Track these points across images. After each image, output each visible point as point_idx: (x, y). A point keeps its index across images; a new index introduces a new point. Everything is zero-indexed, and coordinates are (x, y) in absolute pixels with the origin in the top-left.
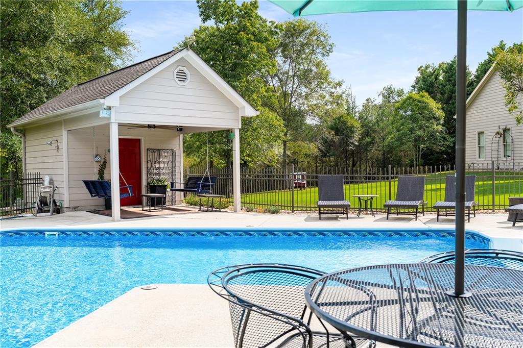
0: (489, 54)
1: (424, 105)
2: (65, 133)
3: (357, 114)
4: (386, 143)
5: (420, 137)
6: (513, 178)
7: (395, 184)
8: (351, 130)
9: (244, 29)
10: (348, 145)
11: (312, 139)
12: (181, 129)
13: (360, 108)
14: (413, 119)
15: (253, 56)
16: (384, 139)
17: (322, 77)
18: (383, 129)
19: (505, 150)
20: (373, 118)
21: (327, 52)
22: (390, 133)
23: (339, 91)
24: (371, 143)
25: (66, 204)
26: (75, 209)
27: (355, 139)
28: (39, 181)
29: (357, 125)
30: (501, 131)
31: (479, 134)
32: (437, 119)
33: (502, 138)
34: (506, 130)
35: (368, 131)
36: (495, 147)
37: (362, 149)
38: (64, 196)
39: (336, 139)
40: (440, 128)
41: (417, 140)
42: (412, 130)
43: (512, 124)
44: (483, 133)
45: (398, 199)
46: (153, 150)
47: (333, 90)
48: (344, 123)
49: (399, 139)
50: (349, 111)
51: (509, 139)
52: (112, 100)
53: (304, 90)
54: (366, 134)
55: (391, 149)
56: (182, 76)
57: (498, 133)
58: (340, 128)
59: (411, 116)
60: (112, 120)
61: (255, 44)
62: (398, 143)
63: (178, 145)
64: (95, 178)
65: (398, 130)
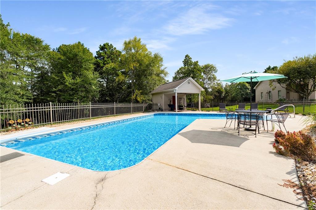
0: (265, 70)
1: (244, 85)
2: (163, 95)
3: (224, 88)
4: (232, 96)
5: (243, 94)
6: (271, 105)
7: (238, 106)
8: (222, 92)
9: (195, 68)
10: (221, 96)
11: (211, 95)
12: (185, 94)
13: (224, 86)
14: (241, 89)
15: (197, 75)
16: (232, 95)
17: (215, 78)
18: (231, 92)
19: (269, 97)
20: (229, 89)
21: (216, 72)
22: (234, 93)
23: (219, 82)
24: (228, 96)
25: (164, 109)
26: (165, 110)
27: (223, 95)
28: (157, 105)
29: (224, 91)
30: (268, 92)
31: (261, 93)
32: (249, 89)
33: (268, 94)
34: (270, 92)
35: (227, 92)
36: (266, 96)
37: (225, 97)
38: (164, 108)
39: (218, 95)
40: (249, 91)
41: (242, 95)
42: (240, 92)
43: (271, 90)
44: (263, 93)
45: (238, 108)
46: (180, 98)
47: (217, 82)
48: (220, 90)
49: (237, 94)
50: (222, 87)
51: (271, 94)
52: (176, 88)
53: (209, 82)
54: (226, 93)
55: (234, 97)
56: (189, 83)
57: (267, 93)
58: (219, 92)
59: (240, 88)
60: (176, 92)
61: (198, 72)
62: (236, 96)
63: (185, 97)
64: (169, 104)
65: (236, 92)
